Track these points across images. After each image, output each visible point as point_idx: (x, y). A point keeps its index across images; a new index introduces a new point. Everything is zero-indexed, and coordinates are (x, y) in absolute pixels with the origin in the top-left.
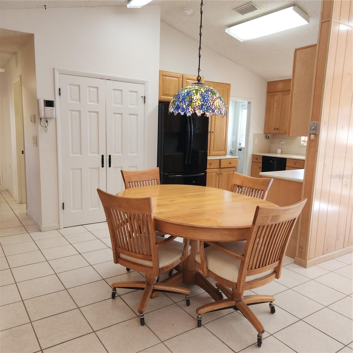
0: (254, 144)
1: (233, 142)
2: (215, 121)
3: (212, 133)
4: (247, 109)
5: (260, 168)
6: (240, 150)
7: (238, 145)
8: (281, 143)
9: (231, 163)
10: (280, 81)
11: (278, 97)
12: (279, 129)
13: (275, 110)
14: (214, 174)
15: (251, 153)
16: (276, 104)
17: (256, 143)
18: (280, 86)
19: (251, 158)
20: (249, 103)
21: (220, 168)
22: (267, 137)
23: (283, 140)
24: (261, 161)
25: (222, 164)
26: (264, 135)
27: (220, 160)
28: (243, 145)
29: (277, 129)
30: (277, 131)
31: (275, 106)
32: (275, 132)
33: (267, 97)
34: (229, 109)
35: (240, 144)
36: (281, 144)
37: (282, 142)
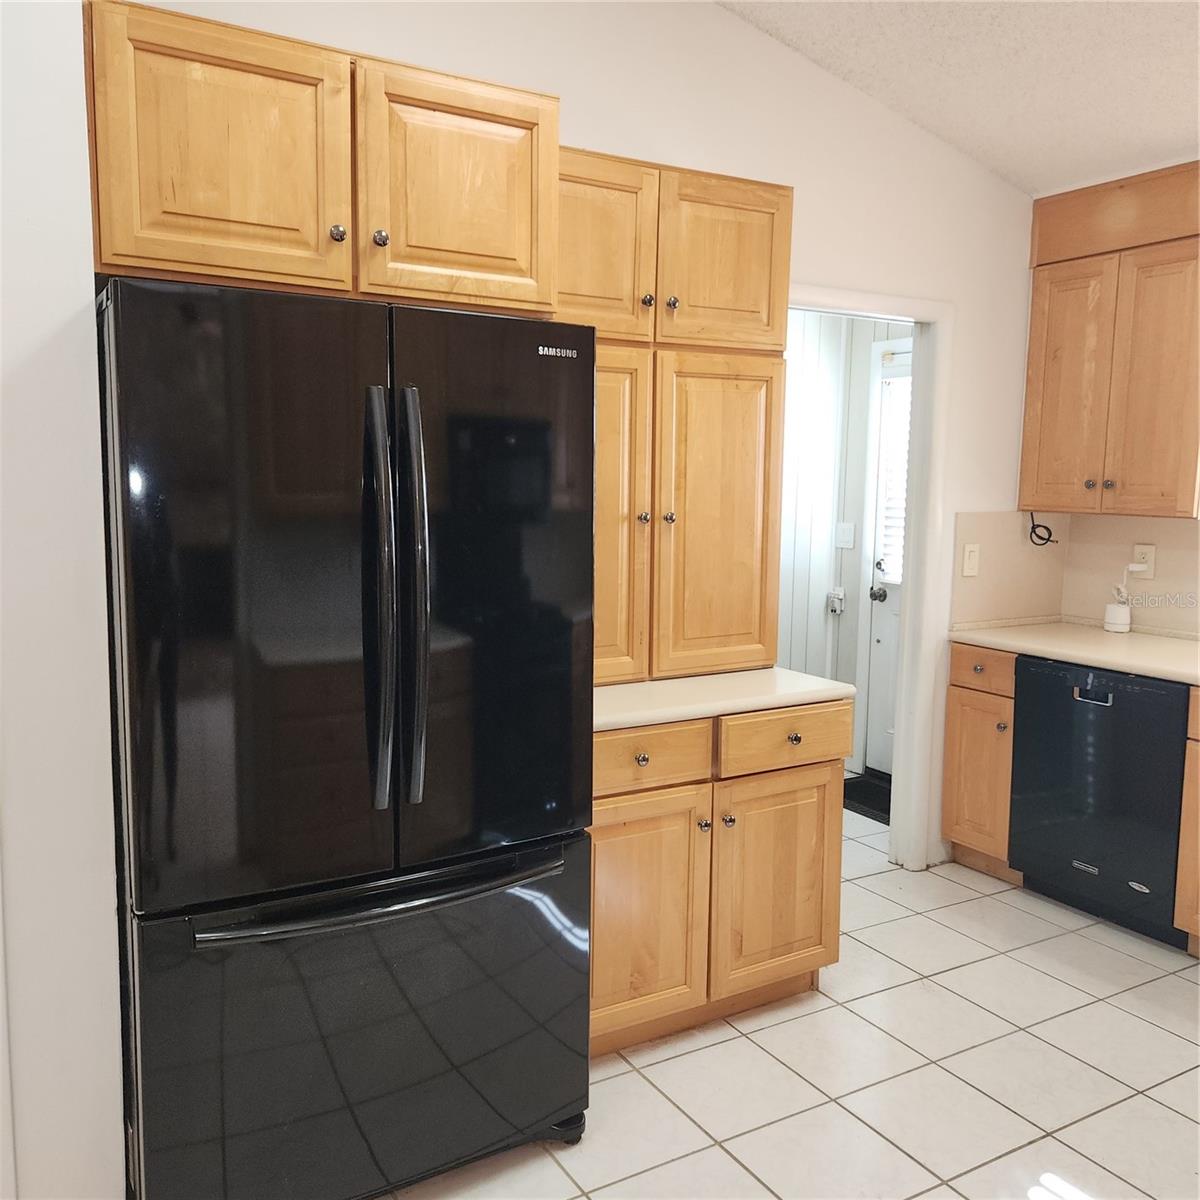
0: (958, 574)
1: (840, 551)
2: (683, 439)
3: (660, 525)
4: (913, 375)
5: (1001, 727)
6: (879, 596)
7: (868, 568)
8: (1133, 567)
9: (798, 739)
10: (1122, 185)
11: (1107, 283)
12: (1119, 485)
13: (1089, 367)
14: (675, 829)
15: (944, 634)
16: (1091, 329)
17: (971, 567)
18: (1120, 220)
19: (946, 661)
20: (923, 326)
21: (717, 779)
22: (1040, 534)
23: (1138, 549)
24: (1008, 685)
25: (728, 752)
26: (1019, 523)
27: (716, 720)
28: (893, 574)
29: (1108, 485)
30: (1109, 494)
31: (1091, 342)
32: (1093, 499)
33: (1036, 290)
34: (786, 355)
35: (879, 564)
36: (1132, 572)
37: (1133, 562)
